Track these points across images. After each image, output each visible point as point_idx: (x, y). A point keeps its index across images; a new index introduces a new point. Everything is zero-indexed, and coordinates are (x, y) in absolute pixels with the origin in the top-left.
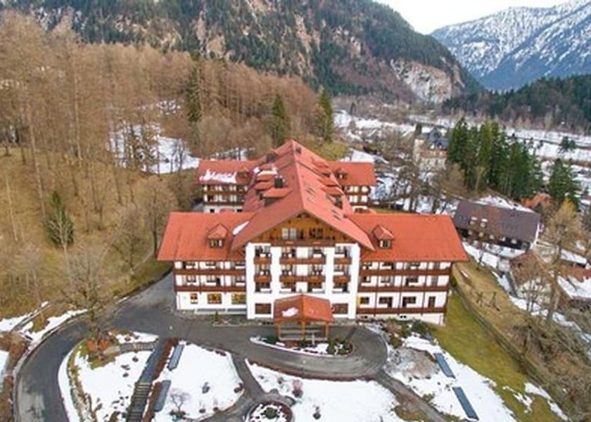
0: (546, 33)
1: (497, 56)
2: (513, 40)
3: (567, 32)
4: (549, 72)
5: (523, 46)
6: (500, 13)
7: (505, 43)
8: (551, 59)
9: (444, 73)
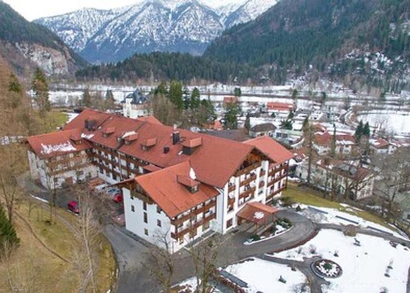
0: (110, 26)
1: (83, 40)
2: (91, 29)
3: (122, 26)
4: (118, 50)
5: (98, 33)
6: (78, 11)
7: (86, 31)
8: (117, 42)
9: (60, 53)
